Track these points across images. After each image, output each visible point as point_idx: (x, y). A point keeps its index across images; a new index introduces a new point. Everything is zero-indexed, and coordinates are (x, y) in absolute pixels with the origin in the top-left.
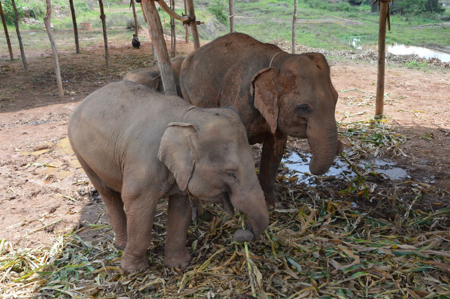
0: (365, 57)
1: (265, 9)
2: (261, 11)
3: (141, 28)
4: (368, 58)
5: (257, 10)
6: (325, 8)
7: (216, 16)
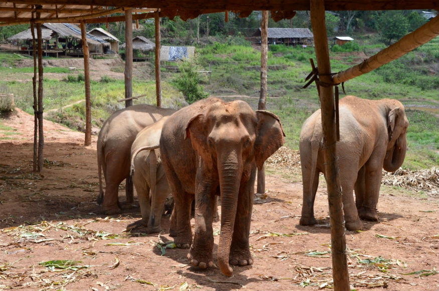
0: (422, 182)
1: (295, 84)
2: (288, 87)
3: (16, 112)
4: (427, 183)
5: (279, 85)
6: (413, 83)
7: (185, 94)
